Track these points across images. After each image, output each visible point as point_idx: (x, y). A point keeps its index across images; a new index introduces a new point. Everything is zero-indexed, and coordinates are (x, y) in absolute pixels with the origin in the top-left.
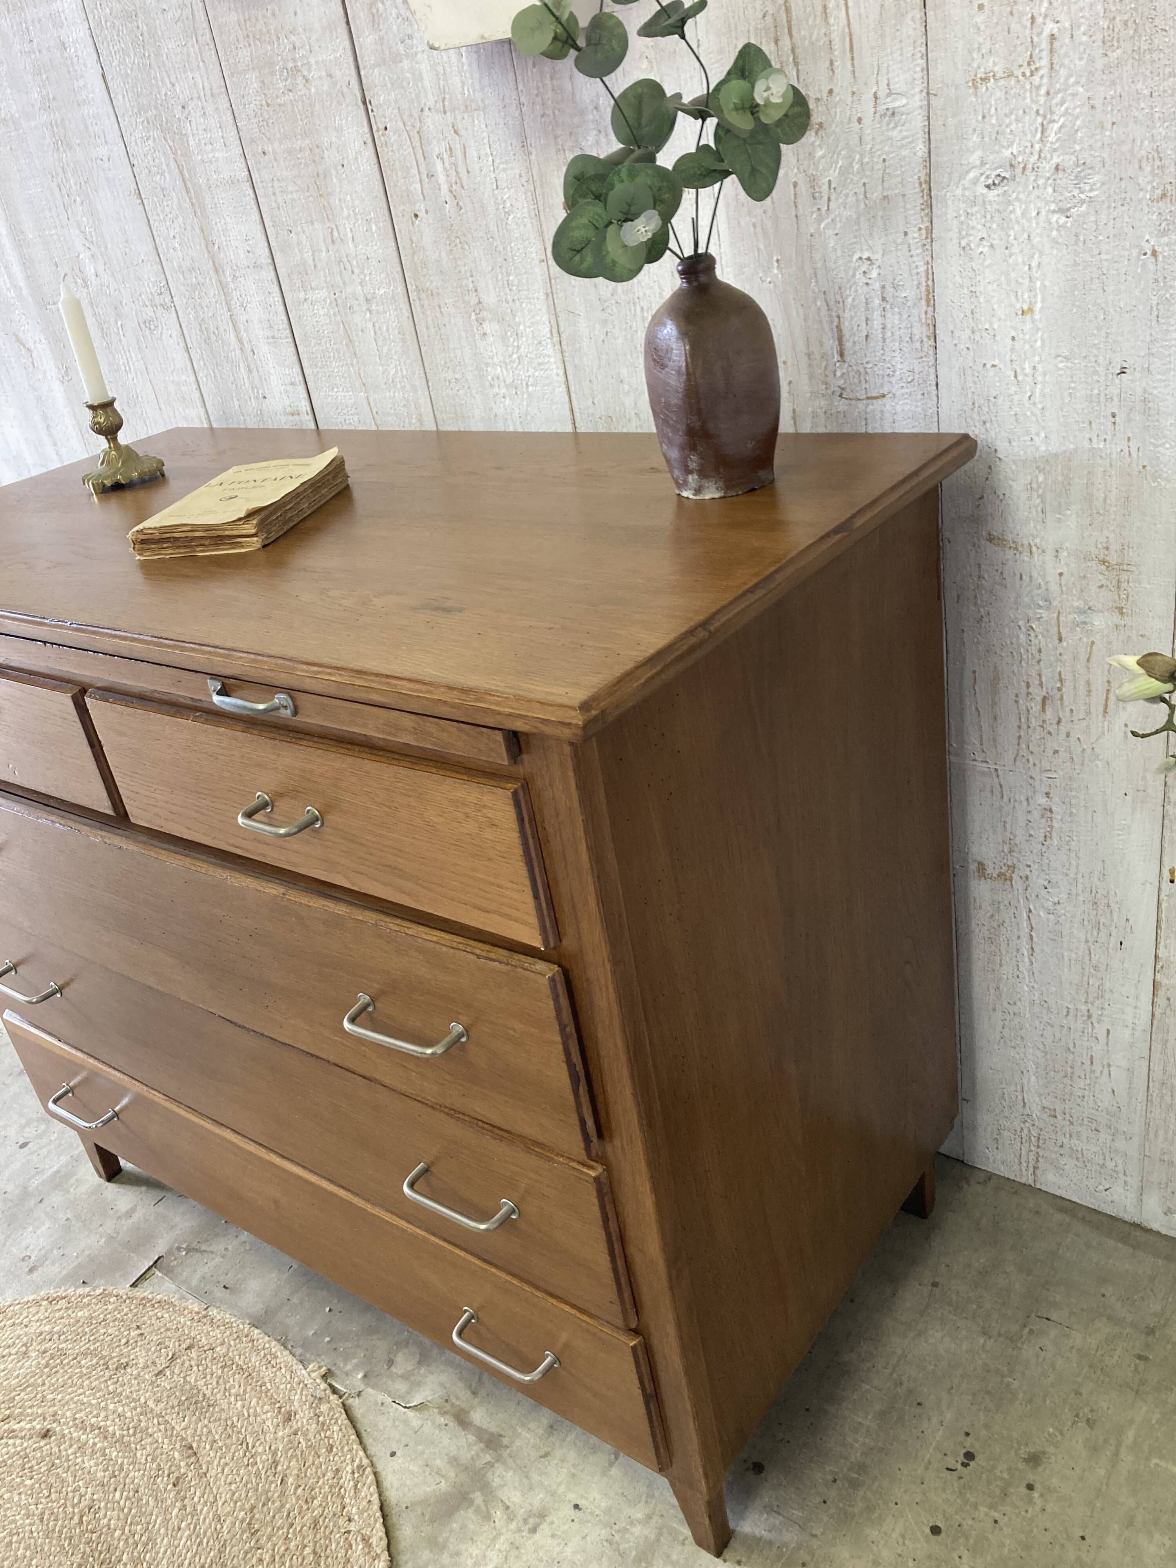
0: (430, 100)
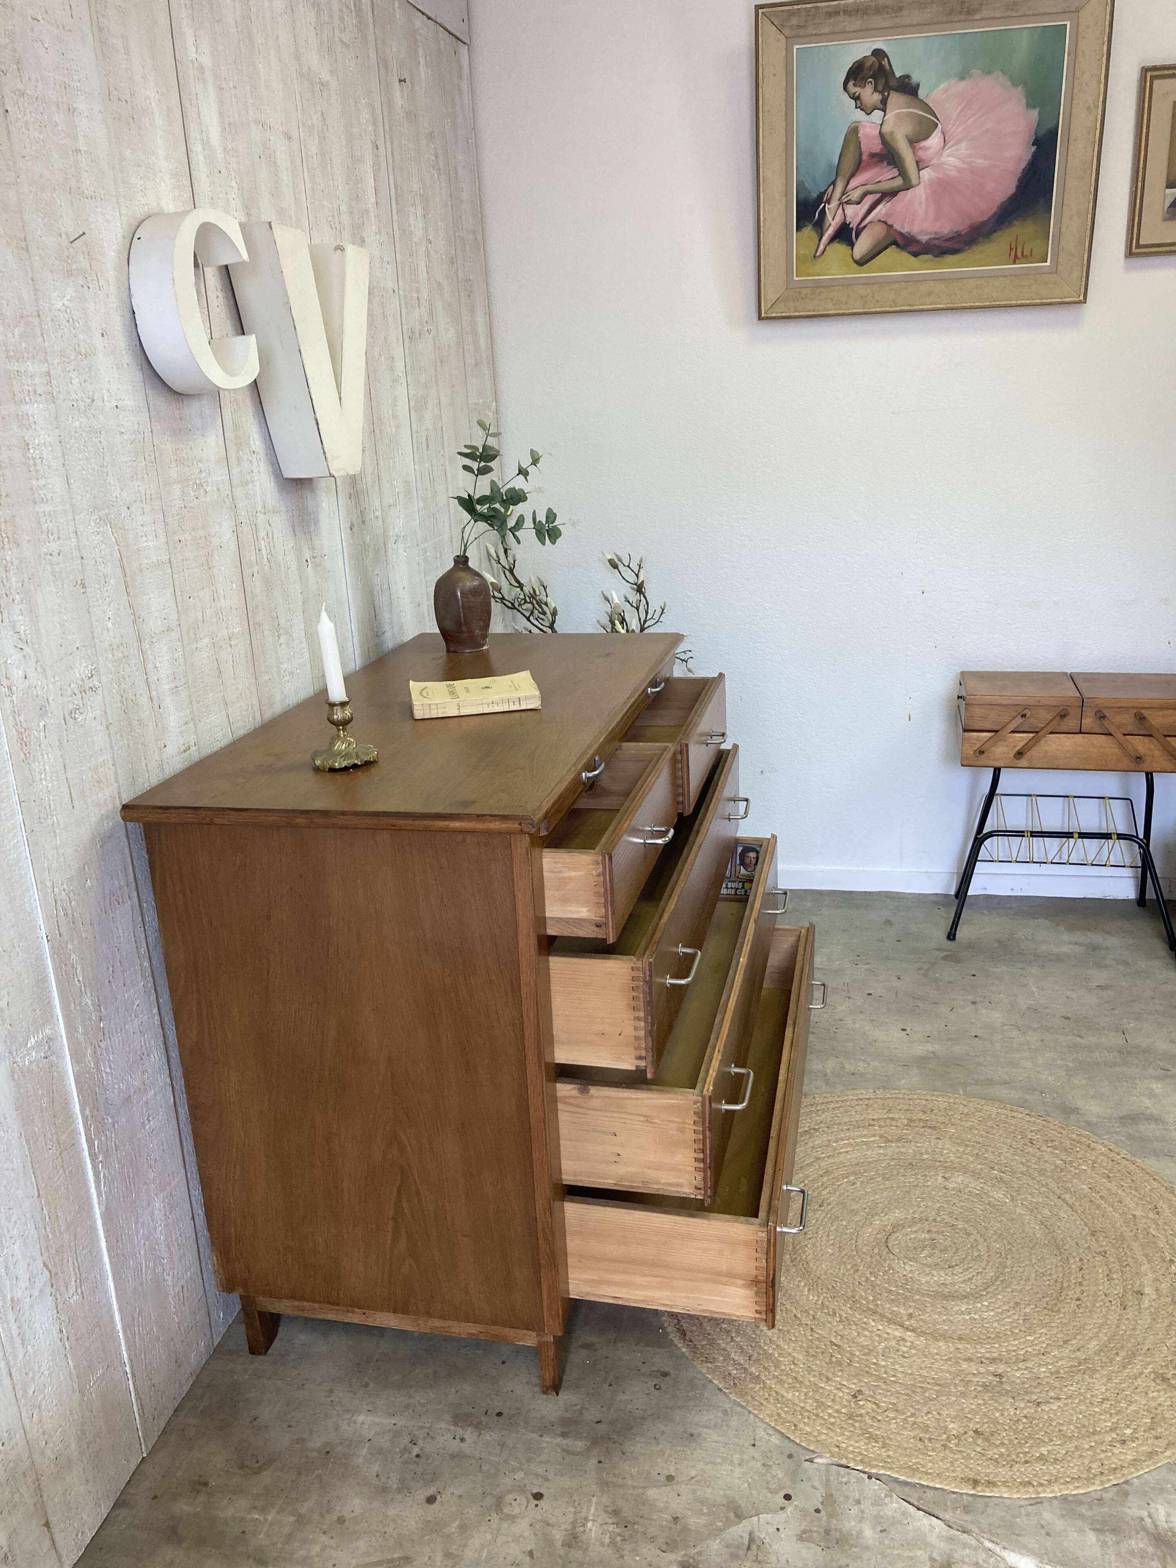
0: (259, 507)
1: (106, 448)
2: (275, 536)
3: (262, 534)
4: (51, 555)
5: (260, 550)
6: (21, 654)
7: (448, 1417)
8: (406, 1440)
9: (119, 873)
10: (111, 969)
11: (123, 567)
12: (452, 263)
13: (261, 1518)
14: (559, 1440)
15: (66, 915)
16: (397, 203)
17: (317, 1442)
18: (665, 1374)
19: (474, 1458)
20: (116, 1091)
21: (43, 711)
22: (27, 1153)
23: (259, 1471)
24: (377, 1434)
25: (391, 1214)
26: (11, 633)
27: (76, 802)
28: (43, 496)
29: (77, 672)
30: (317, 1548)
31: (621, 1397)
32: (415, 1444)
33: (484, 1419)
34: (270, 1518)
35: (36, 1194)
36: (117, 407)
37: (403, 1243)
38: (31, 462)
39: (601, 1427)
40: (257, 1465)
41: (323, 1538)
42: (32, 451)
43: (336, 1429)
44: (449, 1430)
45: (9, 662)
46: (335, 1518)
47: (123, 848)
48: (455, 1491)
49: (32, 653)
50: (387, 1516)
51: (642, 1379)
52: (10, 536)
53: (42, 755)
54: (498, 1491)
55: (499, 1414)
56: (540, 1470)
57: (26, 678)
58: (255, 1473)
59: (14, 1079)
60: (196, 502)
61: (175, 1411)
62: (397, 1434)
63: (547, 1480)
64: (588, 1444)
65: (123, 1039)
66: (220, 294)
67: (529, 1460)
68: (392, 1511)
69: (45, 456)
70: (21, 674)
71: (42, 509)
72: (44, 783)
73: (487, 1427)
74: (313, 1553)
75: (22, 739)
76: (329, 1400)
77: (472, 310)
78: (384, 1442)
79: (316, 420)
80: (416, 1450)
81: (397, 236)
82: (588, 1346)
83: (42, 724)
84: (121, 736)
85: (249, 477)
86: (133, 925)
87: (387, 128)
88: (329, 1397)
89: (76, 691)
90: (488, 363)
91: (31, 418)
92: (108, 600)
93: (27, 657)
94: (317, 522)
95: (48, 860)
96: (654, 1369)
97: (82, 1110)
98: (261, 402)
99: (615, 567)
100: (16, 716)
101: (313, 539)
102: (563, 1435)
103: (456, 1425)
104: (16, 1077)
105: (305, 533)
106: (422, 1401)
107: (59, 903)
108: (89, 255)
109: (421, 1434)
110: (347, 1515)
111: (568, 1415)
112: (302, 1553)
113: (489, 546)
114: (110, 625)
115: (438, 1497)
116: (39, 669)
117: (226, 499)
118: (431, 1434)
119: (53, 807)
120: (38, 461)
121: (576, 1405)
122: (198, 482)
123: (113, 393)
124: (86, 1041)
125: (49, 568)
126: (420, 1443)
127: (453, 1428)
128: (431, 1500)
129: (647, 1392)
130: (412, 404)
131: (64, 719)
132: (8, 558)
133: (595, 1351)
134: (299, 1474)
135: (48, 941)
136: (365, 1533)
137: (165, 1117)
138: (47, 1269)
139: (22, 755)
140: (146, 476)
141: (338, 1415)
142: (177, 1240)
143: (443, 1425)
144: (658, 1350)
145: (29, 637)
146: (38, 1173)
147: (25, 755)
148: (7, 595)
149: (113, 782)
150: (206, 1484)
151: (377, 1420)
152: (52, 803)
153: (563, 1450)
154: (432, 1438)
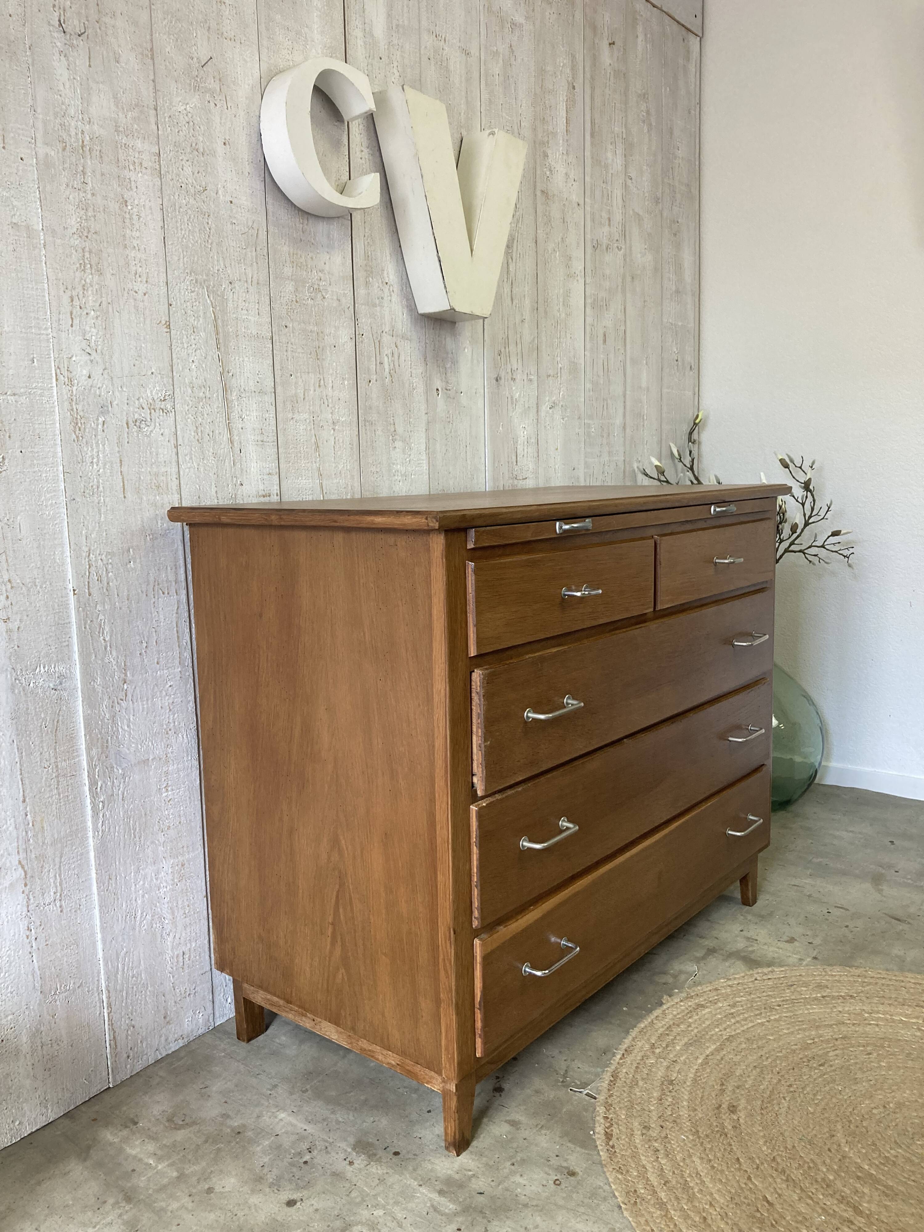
1: (213, 231)
2: (402, 358)
3: (386, 351)
4: (136, 292)
5: (381, 363)
6: (88, 357)
7: (352, 1140)
8: (304, 1146)
9: (169, 568)
10: (145, 645)
11: (216, 326)
12: (657, 203)
13: (154, 1165)
14: (435, 1196)
15: (100, 580)
16: (592, 135)
17: (236, 1123)
18: (572, 1174)
19: (351, 1182)
20: (132, 750)
21: (104, 409)
22: (17, 760)
23: (178, 1128)
24: (286, 1133)
25: (330, 920)
26: (81, 338)
27: (128, 495)
28: (136, 245)
29: (148, 392)
30: (175, 1205)
31: (518, 1179)
32: (310, 1152)
33: (380, 1153)
34: (160, 1167)
35: (21, 799)
36: (231, 202)
37: (338, 951)
38: (127, 216)
39: (481, 1198)
40: (181, 1123)
41: (186, 1200)
42: (129, 207)
43: (258, 1117)
44: (346, 1151)
45: (74, 359)
46: (207, 1187)
47: (177, 550)
48: (315, 1204)
49: (100, 361)
50: (247, 1202)
51: (547, 1169)
52: (94, 265)
53: (97, 443)
54: (352, 1218)
55: (396, 1154)
56: (400, 1215)
57: (89, 377)
58: (175, 1128)
59: (13, 692)
60: (310, 302)
61: (155, 1062)
62: (301, 1138)
63: (400, 1226)
64: (459, 1209)
65: (148, 708)
66: (366, 151)
67: (397, 1203)
68: (254, 1200)
69: (143, 215)
70: (85, 372)
71: (133, 255)
72: (95, 466)
73: (379, 1160)
74: (170, 1208)
75: (77, 424)
76: (269, 1092)
77: (678, 246)
78: (286, 1142)
79: (439, 257)
80: (307, 1157)
81: (588, 161)
82: (514, 1124)
83: (101, 420)
84: (191, 458)
85: (377, 302)
86: (178, 618)
87: (588, 75)
88: (271, 1090)
89: (145, 406)
90: (693, 295)
91: (133, 183)
92: (194, 346)
93: (94, 362)
94: (455, 362)
95: (87, 529)
96: (565, 1164)
97: (89, 749)
98: (400, 246)
99: (786, 466)
100: (74, 403)
101: (449, 374)
102: (441, 1192)
103: (354, 1149)
104: (16, 691)
105: (438, 366)
106: (340, 1119)
107: (93, 569)
108: (220, 80)
109: (320, 1145)
110: (218, 1189)
111: (457, 1177)
112: (163, 1204)
113: (672, 445)
114: (193, 366)
115: (298, 1204)
116: (106, 376)
117: (346, 310)
118: (329, 1148)
119: (101, 489)
120: (135, 217)
121: (470, 1170)
122: (316, 286)
123: (229, 191)
124: (103, 693)
125: (132, 301)
126: (315, 1153)
127: (349, 1150)
128: (291, 1203)
129: (545, 1183)
130: (589, 301)
131: (127, 424)
132: (88, 280)
133: (518, 1129)
134: (206, 1141)
135: (74, 594)
136: (220, 1209)
137: (187, 793)
138: (23, 867)
139: (74, 436)
140: (255, 264)
141: (267, 1107)
142: (183, 908)
143: (343, 1145)
144: (578, 1149)
145: (100, 347)
146: (27, 782)
147: (77, 437)
148: (81, 308)
149: (174, 492)
150: (136, 1123)
151: (294, 1121)
152: (101, 486)
153: (432, 1206)
154: (327, 1153)
